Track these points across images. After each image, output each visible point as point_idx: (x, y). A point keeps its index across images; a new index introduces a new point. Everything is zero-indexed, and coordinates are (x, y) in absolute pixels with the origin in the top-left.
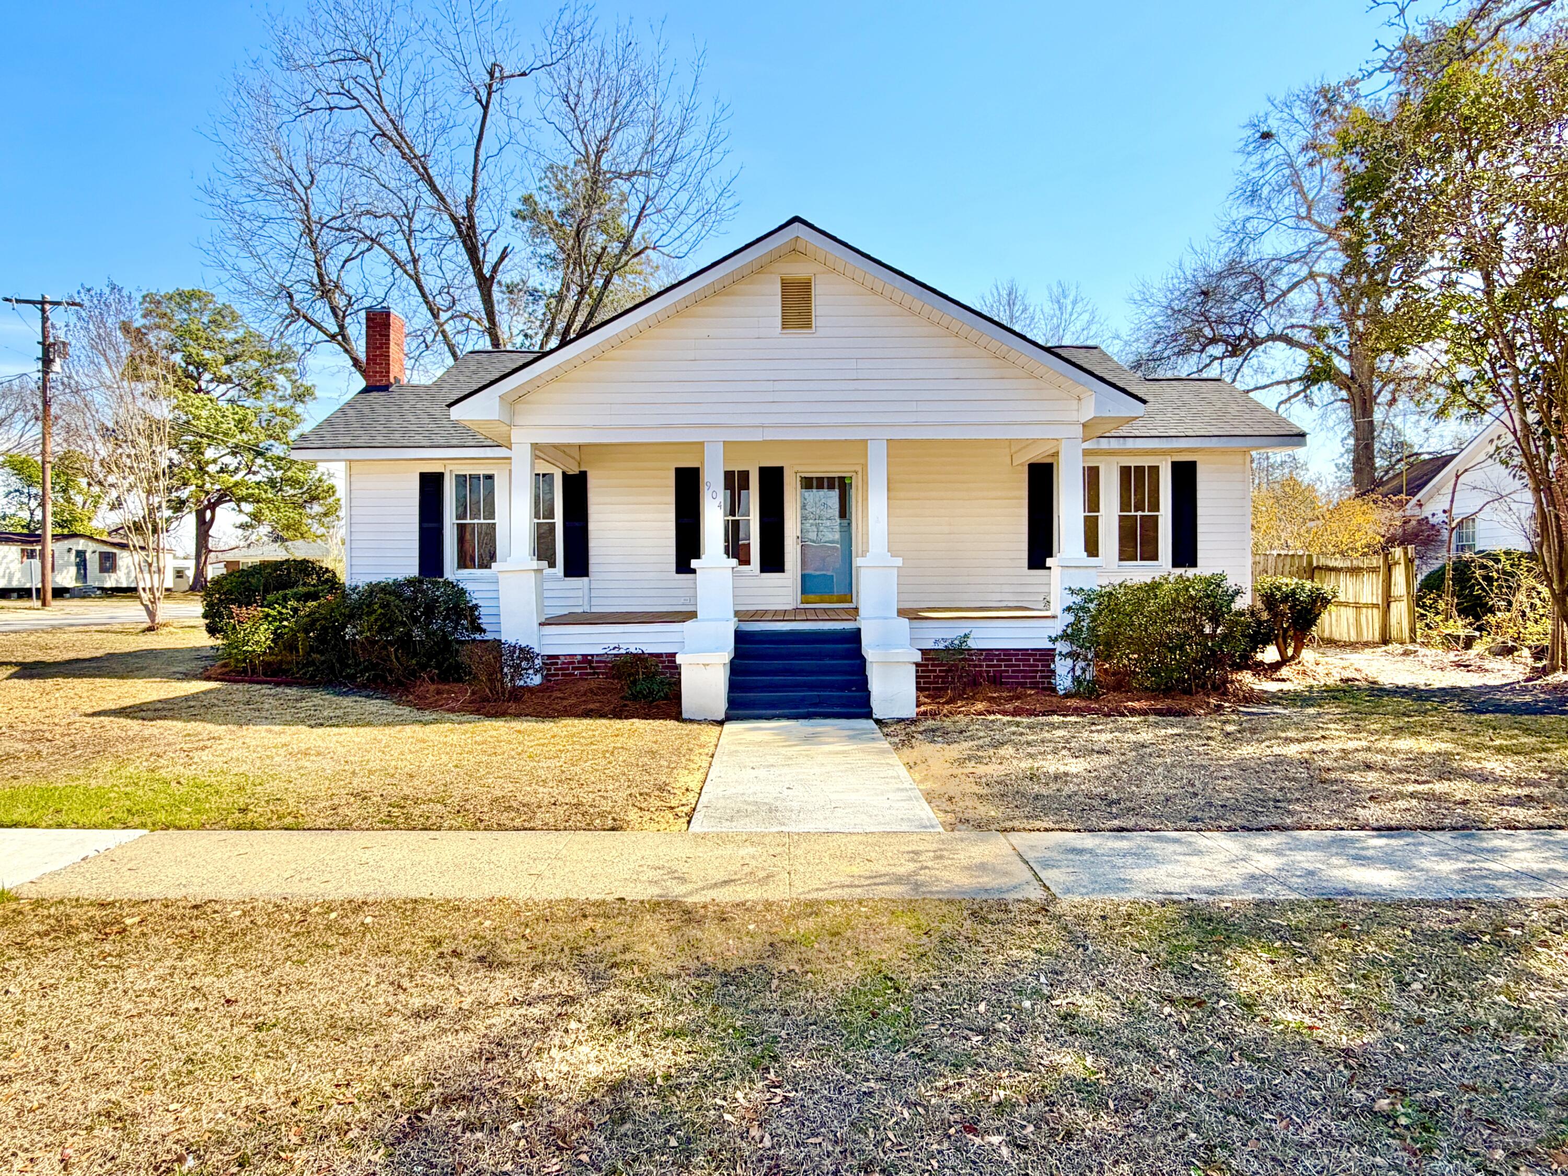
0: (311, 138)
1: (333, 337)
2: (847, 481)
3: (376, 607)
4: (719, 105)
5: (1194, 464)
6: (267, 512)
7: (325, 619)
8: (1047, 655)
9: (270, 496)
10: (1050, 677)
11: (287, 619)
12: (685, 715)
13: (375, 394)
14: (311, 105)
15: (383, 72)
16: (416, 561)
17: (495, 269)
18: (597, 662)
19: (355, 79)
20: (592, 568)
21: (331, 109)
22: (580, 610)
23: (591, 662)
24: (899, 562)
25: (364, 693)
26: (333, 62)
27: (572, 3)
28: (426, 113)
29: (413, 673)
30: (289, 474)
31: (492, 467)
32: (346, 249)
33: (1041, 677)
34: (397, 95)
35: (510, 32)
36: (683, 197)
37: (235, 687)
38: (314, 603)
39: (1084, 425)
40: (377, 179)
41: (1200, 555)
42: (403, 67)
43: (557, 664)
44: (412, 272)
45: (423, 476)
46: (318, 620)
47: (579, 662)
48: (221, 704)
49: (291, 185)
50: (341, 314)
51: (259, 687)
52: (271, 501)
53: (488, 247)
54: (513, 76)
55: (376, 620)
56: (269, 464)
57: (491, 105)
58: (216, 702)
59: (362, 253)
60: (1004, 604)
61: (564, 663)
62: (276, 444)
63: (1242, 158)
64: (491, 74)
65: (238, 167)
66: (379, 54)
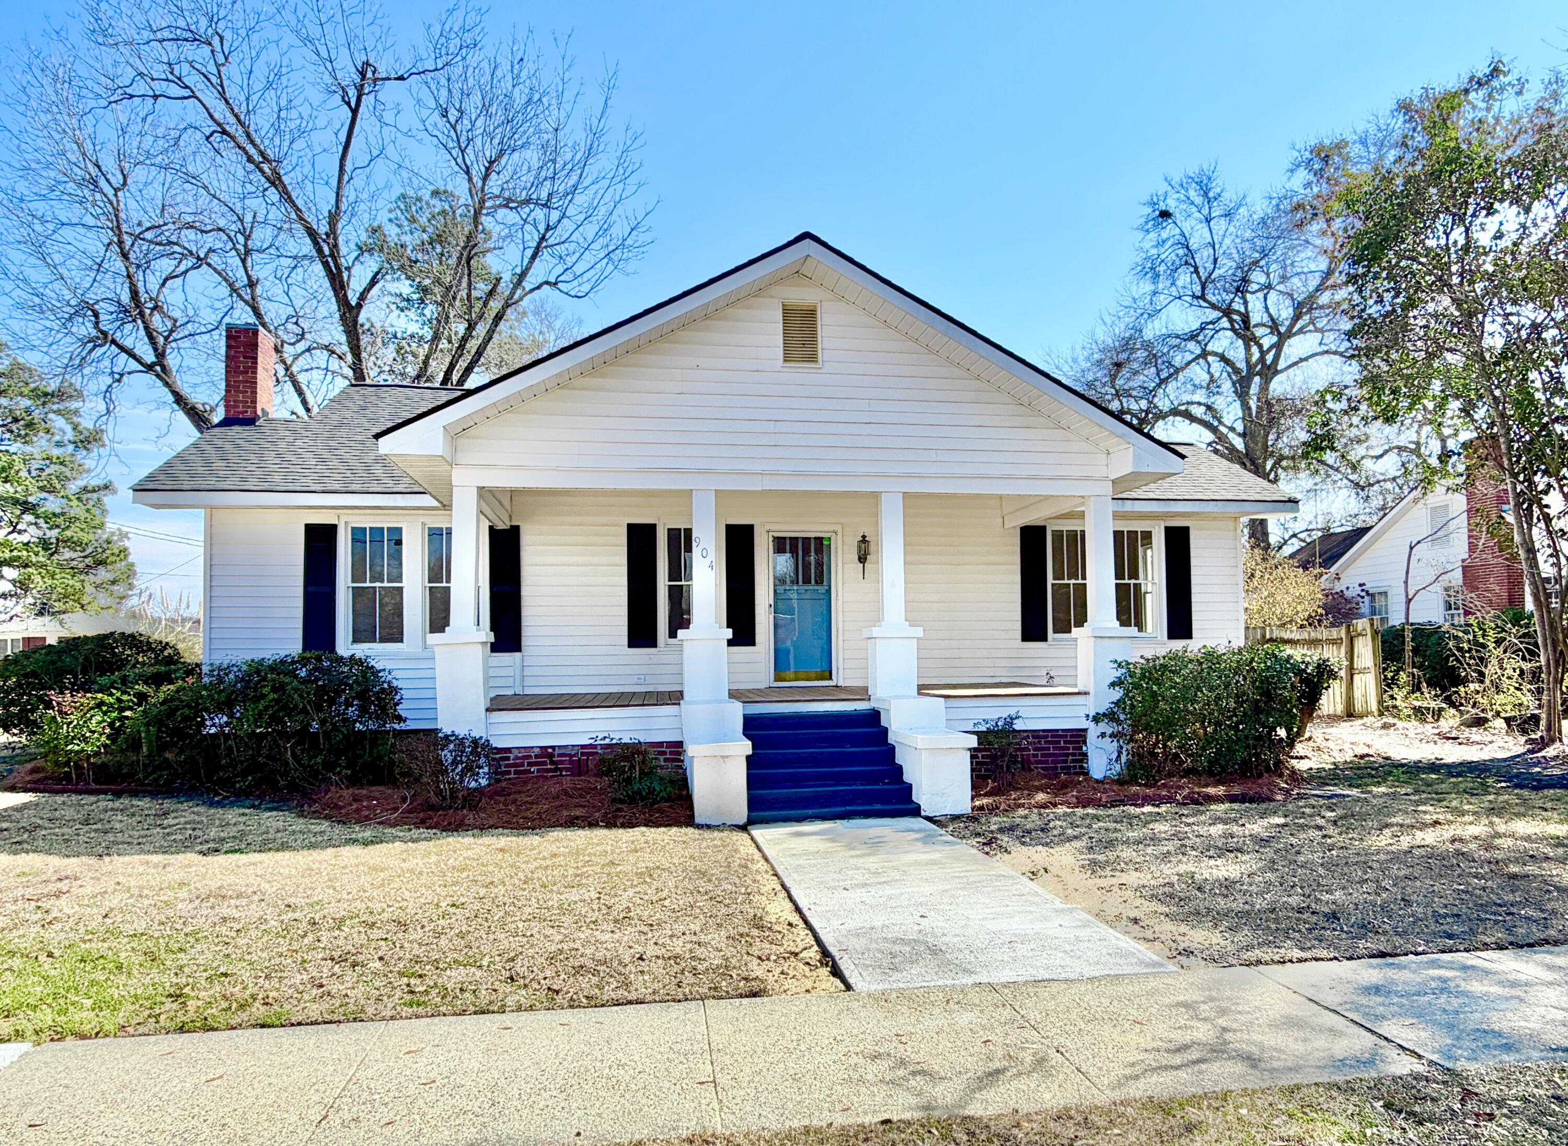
0: (124, 132)
1: (149, 368)
2: (825, 543)
3: (266, 690)
4: (630, 133)
5: (1186, 530)
6: (37, 579)
7: (188, 706)
8: (1079, 736)
9: (42, 559)
10: (1081, 761)
11: (130, 708)
12: (698, 820)
13: (237, 428)
14: (129, 91)
15: (226, 58)
16: (299, 634)
17: (363, 297)
18: (560, 755)
19: (191, 63)
20: (525, 642)
21: (156, 97)
22: (510, 692)
23: (551, 756)
24: (919, 632)
25: (247, 803)
26: (161, 41)
27: (462, 4)
28: (280, 110)
29: (314, 774)
30: (68, 533)
31: (400, 518)
32: (165, 265)
33: (1074, 761)
34: (245, 86)
35: (385, 30)
36: (590, 230)
37: (59, 799)
38: (172, 687)
39: (1113, 482)
40: (205, 187)
41: (1195, 625)
42: (254, 54)
43: (508, 758)
44: (248, 298)
45: (311, 530)
46: (177, 709)
47: (536, 756)
48: (47, 824)
49: (95, 183)
50: (161, 340)
51: (93, 798)
52: (44, 566)
53: (353, 271)
54: (388, 79)
55: (266, 708)
56: (41, 522)
57: (361, 110)
58: (40, 822)
59: (186, 271)
60: (997, 680)
61: (517, 758)
62: (51, 498)
63: (1141, 235)
64: (363, 74)
65: (27, 156)
66: (222, 39)
